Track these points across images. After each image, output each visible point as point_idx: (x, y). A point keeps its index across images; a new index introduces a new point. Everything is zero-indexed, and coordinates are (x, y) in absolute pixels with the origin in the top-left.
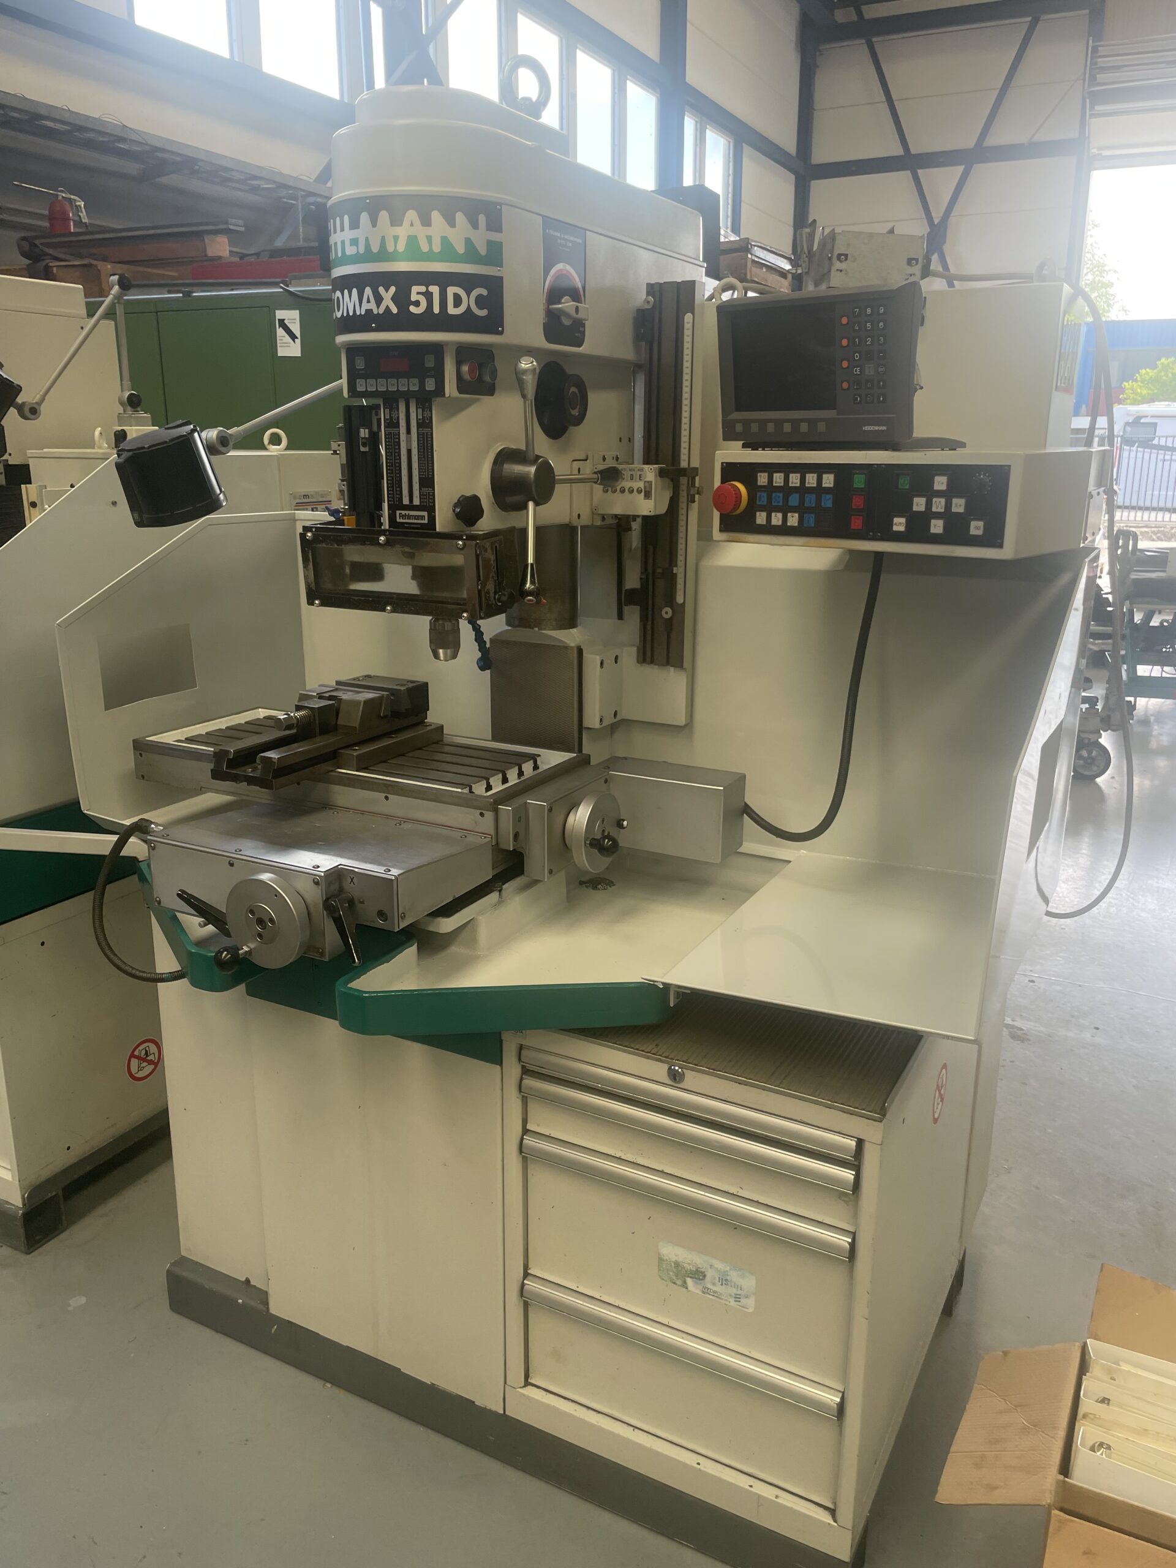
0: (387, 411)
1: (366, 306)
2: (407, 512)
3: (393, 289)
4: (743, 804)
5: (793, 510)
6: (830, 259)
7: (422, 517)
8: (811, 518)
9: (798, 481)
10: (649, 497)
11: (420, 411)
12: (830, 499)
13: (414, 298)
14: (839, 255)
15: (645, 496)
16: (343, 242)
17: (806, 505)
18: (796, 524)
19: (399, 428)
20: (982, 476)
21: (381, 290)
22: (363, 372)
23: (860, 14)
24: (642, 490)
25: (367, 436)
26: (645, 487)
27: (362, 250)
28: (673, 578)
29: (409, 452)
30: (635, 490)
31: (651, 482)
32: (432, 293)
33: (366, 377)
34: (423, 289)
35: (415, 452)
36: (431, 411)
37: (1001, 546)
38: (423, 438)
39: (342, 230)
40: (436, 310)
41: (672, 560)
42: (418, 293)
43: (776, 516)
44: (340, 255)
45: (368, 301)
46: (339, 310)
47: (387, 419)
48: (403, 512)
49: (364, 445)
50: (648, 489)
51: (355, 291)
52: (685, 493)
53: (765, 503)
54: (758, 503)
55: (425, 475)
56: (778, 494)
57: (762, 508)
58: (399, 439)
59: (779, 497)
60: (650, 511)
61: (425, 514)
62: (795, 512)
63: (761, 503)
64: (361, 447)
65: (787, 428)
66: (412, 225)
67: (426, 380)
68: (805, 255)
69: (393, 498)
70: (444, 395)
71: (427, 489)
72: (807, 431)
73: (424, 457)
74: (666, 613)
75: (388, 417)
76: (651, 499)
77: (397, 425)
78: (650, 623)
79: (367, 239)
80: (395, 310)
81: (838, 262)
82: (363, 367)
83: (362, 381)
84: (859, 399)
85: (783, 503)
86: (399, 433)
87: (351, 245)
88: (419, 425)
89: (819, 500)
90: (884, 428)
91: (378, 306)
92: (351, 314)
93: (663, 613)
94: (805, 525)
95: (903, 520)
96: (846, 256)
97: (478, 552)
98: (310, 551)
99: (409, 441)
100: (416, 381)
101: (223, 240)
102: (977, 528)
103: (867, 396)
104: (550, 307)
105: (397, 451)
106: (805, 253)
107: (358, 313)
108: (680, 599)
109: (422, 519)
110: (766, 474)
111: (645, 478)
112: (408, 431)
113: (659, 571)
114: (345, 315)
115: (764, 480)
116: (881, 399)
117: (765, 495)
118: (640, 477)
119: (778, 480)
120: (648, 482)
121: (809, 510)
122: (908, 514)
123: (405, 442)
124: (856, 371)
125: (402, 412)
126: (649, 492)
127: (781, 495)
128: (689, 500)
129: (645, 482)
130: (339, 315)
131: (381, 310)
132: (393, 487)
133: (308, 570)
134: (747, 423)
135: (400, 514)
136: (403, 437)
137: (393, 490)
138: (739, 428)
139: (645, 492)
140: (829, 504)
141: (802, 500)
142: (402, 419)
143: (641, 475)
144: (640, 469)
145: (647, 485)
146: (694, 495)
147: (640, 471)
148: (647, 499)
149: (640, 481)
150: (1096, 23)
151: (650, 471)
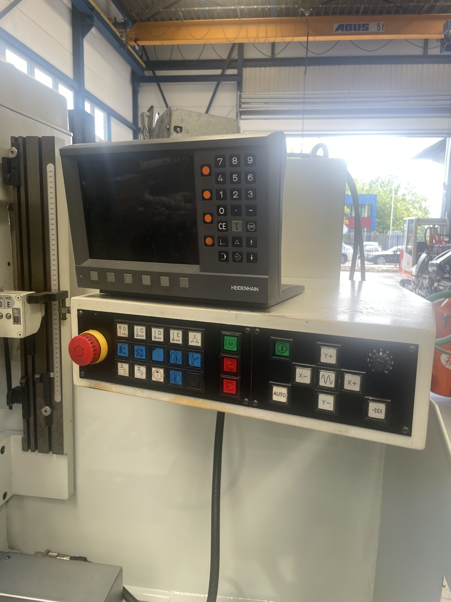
4: (122, 588)
5: (158, 364)
6: (168, 129)
8: (178, 376)
9: (162, 336)
10: (18, 322)
12: (198, 358)
14: (175, 128)
15: (14, 321)
17: (171, 362)
18: (162, 380)
20: (381, 354)
23: (154, 73)
24: (11, 316)
26: (14, 313)
28: (51, 381)
30: (4, 316)
31: (19, 309)
37: (409, 434)
41: (49, 368)
43: (139, 369)
50: (16, 315)
52: (57, 312)
53: (127, 355)
54: (119, 354)
56: (140, 348)
57: (124, 360)
59: (141, 350)
60: (20, 335)
62: (161, 368)
63: (121, 354)
65: (146, 280)
68: (146, 131)
72: (168, 285)
74: (46, 411)
76: (20, 324)
78: (32, 418)
81: (175, 133)
84: (225, 257)
85: (146, 357)
89: (185, 358)
90: (256, 289)
93: (43, 410)
94: (171, 382)
95: (284, 391)
96: (181, 128)
102: (377, 411)
103: (234, 254)
106: (146, 130)
108: (57, 399)
110: (126, 326)
111: (13, 305)
113: (37, 376)
115: (124, 332)
116: (252, 258)
117: (126, 346)
118: (8, 304)
119: (140, 334)
120: (17, 309)
121: (176, 367)
122: (290, 385)
124: (221, 226)
126: (18, 317)
127: (144, 348)
128: (61, 317)
129: (13, 308)
134: (102, 272)
138: (94, 276)
139: (14, 318)
140: (197, 363)
141: (167, 356)
143: (9, 302)
144: (8, 296)
145: (16, 311)
146: (65, 314)
147: (8, 298)
148: (16, 323)
149: (8, 308)
150: (240, 87)
151: (18, 298)
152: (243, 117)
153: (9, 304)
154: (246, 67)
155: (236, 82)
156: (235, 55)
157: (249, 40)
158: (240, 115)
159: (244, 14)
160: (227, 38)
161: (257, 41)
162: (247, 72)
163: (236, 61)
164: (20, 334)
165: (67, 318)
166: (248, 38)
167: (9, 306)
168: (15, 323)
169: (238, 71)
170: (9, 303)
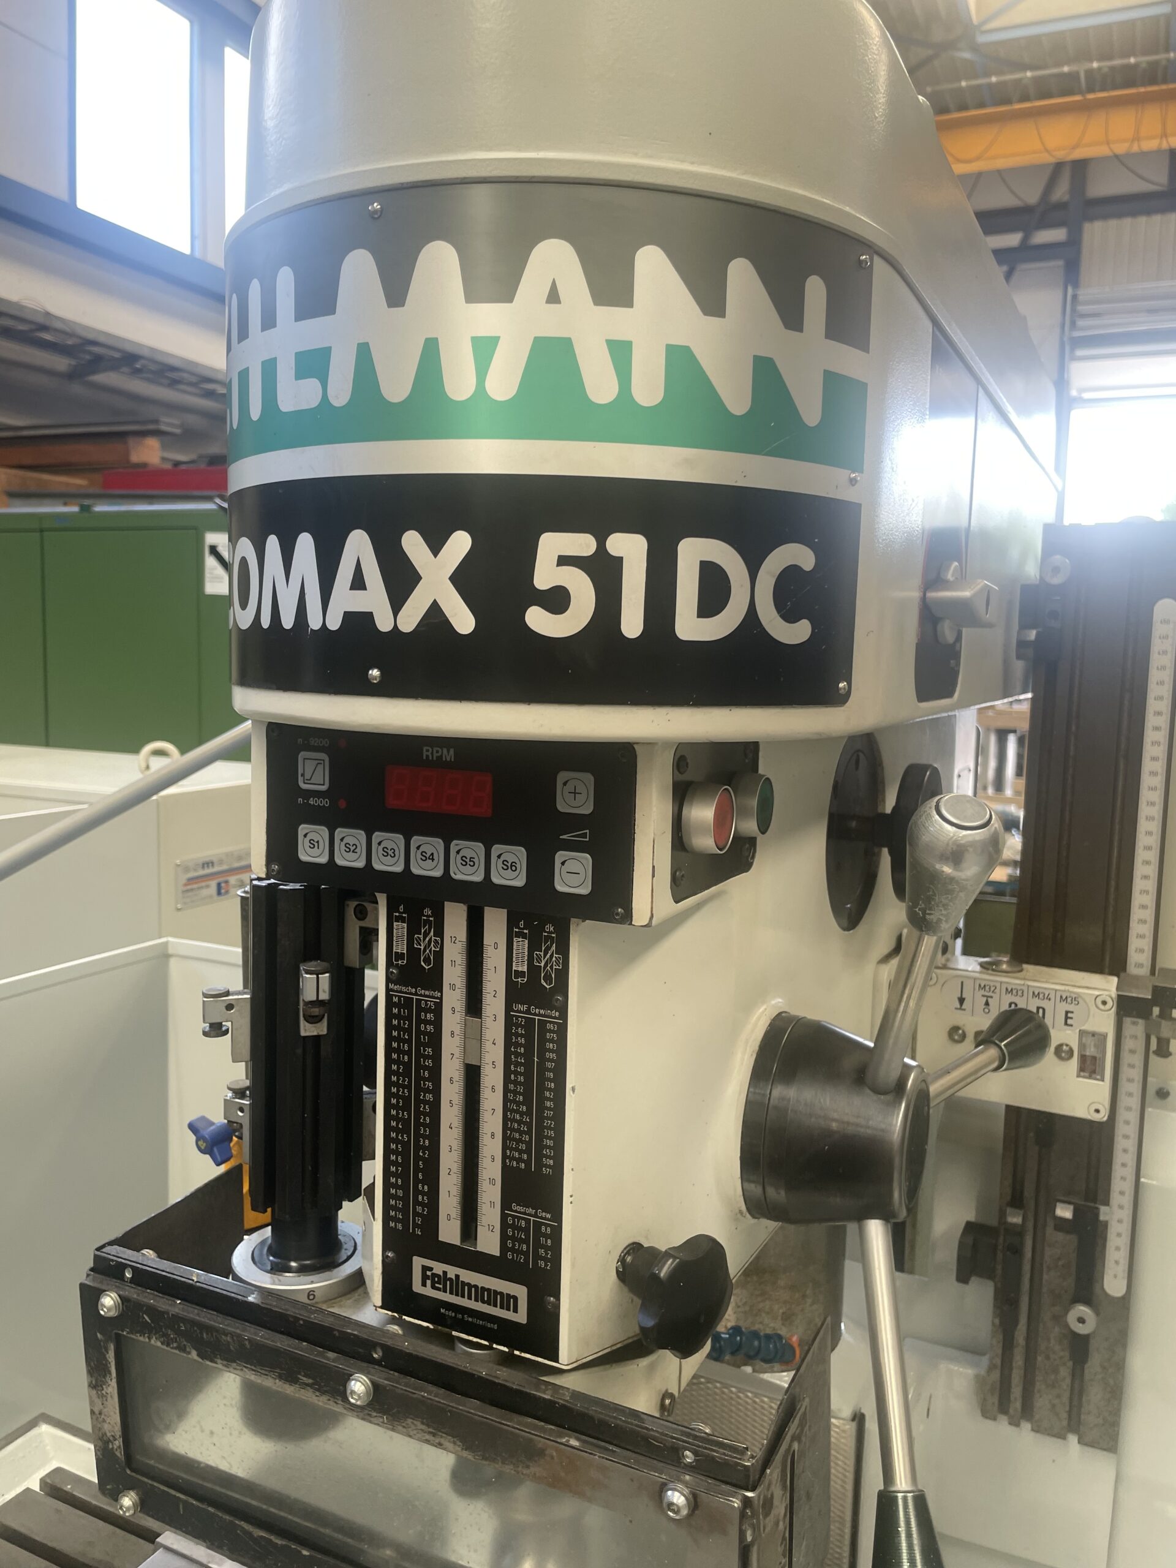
0: (401, 928)
1: (345, 600)
2: (452, 1271)
3: (460, 543)
7: (509, 1302)
10: (1094, 1072)
11: (521, 946)
13: (545, 575)
15: (1082, 1069)
16: (269, 368)
19: (440, 989)
21: (413, 543)
22: (325, 803)
24: (1072, 1052)
25: (324, 996)
26: (1082, 1046)
27: (340, 392)
28: (1097, 1232)
29: (472, 1075)
30: (1049, 1050)
31: (1104, 1037)
32: (620, 560)
33: (332, 820)
34: (583, 544)
35: (493, 1079)
36: (564, 950)
38: (529, 1037)
39: (269, 321)
40: (632, 624)
41: (1098, 1187)
42: (564, 561)
44: (255, 413)
45: (358, 583)
46: (244, 605)
47: (400, 956)
48: (439, 1268)
49: (313, 1019)
50: (1091, 1051)
51: (305, 544)
55: (528, 1163)
58: (438, 1023)
60: (1097, 1111)
61: (520, 1292)
64: (303, 1023)
66: (553, 297)
67: (560, 856)
69: (405, 1210)
70: (627, 917)
71: (530, 1211)
73: (528, 1102)
74: (1081, 1320)
75: (401, 947)
76: (1103, 1080)
77: (434, 980)
79: (364, 353)
80: (463, 621)
82: (324, 788)
83: (320, 833)
86: (439, 1006)
87: (301, 374)
88: (514, 993)
91: (397, 602)
92: (288, 622)
93: (1068, 1314)
97: (749, 1539)
98: (112, 1347)
99: (473, 1038)
100: (518, 854)
101: (153, 443)
104: (931, 595)
105: (429, 1063)
107: (314, 623)
108: (1113, 1286)
109: (505, 1306)
111: (1086, 1022)
112: (474, 1005)
113: (1063, 1213)
114: (266, 622)
118: (1067, 1018)
120: (1094, 1034)
123: (457, 1041)
125: (454, 940)
126: (1094, 1058)
129: (1082, 1033)
130: (245, 619)
131: (410, 619)
132: (405, 1176)
133: (103, 1397)
135: (425, 1269)
136: (453, 1019)
137: (405, 1187)
139: (1083, 1059)
142: (453, 962)
143: (1072, 1012)
144: (1068, 995)
145: (1089, 1041)
146: (1168, 1041)
147: (1069, 1000)
148: (1087, 1074)
149: (1066, 1027)
150: (1072, 272)
151: (1104, 1003)
152: (1079, 353)
153: (1071, 1018)
154: (1092, 219)
155: (1061, 263)
156: (1061, 193)
157: (1111, 150)
158: (1072, 350)
159: (1094, 82)
160: (1047, 151)
161: (1135, 148)
162: (1095, 232)
163: (1062, 206)
164: (1097, 1108)
165: (1170, 1054)
166: (1108, 143)
167: (1069, 1021)
168: (1082, 1074)
169: (1070, 233)
170: (1070, 1015)
